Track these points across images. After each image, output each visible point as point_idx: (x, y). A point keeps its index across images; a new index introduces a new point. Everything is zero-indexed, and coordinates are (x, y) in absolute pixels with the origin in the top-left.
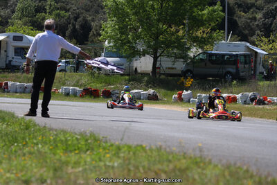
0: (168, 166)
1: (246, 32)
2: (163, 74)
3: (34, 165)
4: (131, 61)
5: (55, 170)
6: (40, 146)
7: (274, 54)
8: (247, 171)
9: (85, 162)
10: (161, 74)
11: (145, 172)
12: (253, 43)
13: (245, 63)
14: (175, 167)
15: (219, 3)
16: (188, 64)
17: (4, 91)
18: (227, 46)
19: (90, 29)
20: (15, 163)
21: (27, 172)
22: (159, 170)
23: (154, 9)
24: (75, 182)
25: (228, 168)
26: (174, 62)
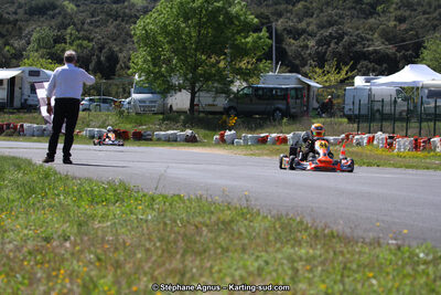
0: (210, 218)
1: (297, 62)
2: (203, 112)
3: (55, 219)
4: (166, 97)
5: (80, 225)
6: (62, 197)
7: (329, 87)
8: (301, 222)
9: (114, 215)
10: (200, 112)
11: (184, 226)
12: (306, 75)
13: (297, 98)
14: (219, 219)
15: (264, 29)
16: (230, 100)
17: (19, 135)
18: (276, 78)
19: (116, 60)
20: (33, 217)
21: (47, 227)
22: (200, 223)
23: (191, 37)
24: (103, 239)
25: (279, 219)
26: (215, 98)
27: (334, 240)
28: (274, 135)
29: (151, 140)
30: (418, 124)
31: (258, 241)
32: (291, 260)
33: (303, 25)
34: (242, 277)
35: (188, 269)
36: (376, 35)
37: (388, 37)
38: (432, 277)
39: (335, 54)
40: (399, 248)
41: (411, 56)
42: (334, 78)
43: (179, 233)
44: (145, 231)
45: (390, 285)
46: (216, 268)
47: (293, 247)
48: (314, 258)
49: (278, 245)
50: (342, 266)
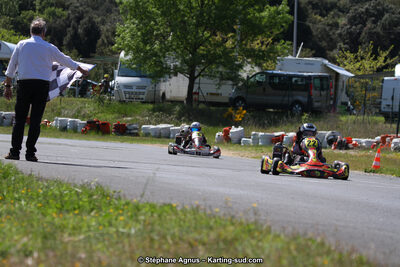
0: (208, 235)
1: (324, 44)
2: (203, 102)
3: (14, 230)
4: (158, 82)
5: (45, 237)
6: (23, 202)
7: (362, 77)
8: (322, 244)
9: (89, 227)
10: (200, 102)
11: (176, 243)
12: (333, 61)
13: (322, 89)
14: (219, 235)
15: (285, 1)
16: (238, 89)
18: (295, 63)
19: (98, 35)
21: (4, 239)
22: (196, 240)
23: (192, 8)
24: (73, 256)
25: (295, 239)
26: (219, 85)
28: (291, 134)
29: (137, 135)
39: (371, 35)
42: (368, 64)
44: (127, 248)
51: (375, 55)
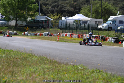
0: (21, 57)
1: (46, 13)
2: (19, 26)
4: (9, 22)
7: (54, 20)
8: (46, 58)
10: (18, 26)
11: (13, 59)
12: (48, 16)
13: (46, 23)
14: (23, 57)
15: (37, 3)
16: (27, 23)
18: (40, 17)
22: (18, 58)
23: (16, 5)
25: (40, 57)
26: (23, 22)
27: (55, 63)
28: (39, 33)
30: (79, 31)
31: (34, 63)
32: (43, 69)
33: (47, 2)
34: (29, 74)
35: (14, 71)
36: (68, 5)
37: (72, 6)
38: (83, 74)
39: (57, 11)
40: (74, 66)
41: (78, 11)
42: (56, 17)
43: (12, 61)
44: (2, 60)
45: (71, 76)
46: (22, 71)
47: (44, 65)
48: (50, 68)
49: (40, 64)
50: (58, 70)
51: (57, 15)
